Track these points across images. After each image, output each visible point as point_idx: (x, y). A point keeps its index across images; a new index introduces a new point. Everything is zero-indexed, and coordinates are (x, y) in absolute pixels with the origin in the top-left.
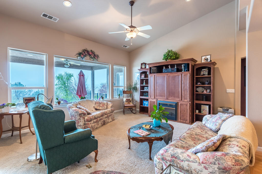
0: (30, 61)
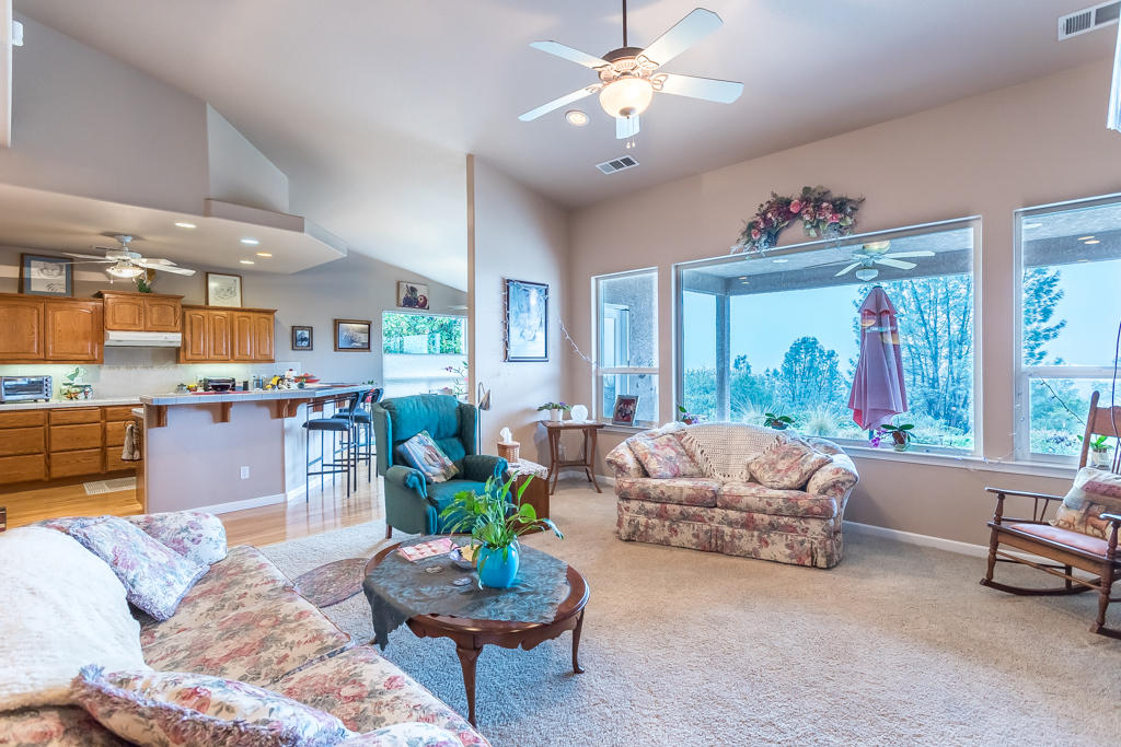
0: (815, 278)
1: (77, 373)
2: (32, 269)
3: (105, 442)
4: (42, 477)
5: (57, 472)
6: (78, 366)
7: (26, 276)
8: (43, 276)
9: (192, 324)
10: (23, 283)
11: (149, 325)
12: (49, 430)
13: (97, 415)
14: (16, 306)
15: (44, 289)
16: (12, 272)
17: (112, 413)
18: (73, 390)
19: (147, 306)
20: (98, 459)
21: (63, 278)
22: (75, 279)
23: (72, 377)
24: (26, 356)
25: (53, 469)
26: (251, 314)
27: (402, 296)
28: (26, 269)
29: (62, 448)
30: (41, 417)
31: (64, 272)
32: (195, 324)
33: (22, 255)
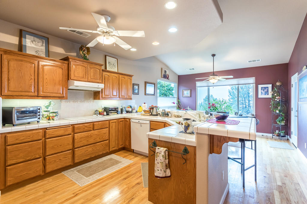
1: (50, 104)
2: (27, 40)
3: (74, 146)
4: (42, 173)
5: (49, 169)
6: (51, 100)
7: (23, 43)
8: (33, 45)
9: (105, 80)
10: (21, 47)
11: (89, 78)
12: (45, 141)
13: (70, 130)
14: (22, 61)
15: (34, 53)
16: (14, 40)
17: (78, 128)
18: (51, 115)
19: (89, 67)
20: (70, 156)
21: (43, 48)
22: (50, 50)
23: (47, 107)
24: (27, 94)
25: (47, 167)
26: (125, 77)
27: (163, 74)
28: (23, 39)
29: (53, 152)
30: (41, 134)
31: (44, 45)
32: (106, 79)
33: (21, 31)
